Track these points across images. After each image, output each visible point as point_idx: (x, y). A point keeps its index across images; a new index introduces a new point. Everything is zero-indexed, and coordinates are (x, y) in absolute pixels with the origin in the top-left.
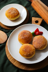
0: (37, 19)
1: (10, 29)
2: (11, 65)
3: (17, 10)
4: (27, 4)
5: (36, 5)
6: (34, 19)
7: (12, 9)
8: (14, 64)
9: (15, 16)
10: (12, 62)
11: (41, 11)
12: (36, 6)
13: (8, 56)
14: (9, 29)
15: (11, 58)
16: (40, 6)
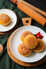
0: (27, 19)
1: (6, 34)
2: (17, 66)
3: (7, 15)
4: (13, 7)
5: (22, 7)
6: (24, 20)
7: (3, 16)
8: (20, 64)
9: (7, 22)
10: (17, 63)
11: (28, 11)
13: (12, 58)
14: (4, 34)
15: (15, 60)
16: (26, 6)
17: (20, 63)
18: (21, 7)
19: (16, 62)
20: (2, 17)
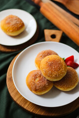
0: (53, 32)
3: (19, 18)
5: (49, 10)
6: (48, 33)
8: (25, 107)
10: (20, 104)
11: (59, 18)
12: (49, 12)
13: (12, 95)
14: (7, 50)
15: (18, 98)
17: (27, 105)
18: (47, 10)
19: (18, 102)
20: (9, 20)
